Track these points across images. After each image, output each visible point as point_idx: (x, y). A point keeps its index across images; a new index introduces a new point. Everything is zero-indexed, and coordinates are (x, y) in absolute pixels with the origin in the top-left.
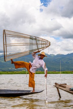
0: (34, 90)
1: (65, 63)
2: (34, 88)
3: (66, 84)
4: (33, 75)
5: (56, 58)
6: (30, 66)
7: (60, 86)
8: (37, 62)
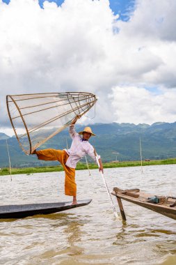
0: (75, 200)
1: (172, 140)
2: (75, 197)
3: (138, 190)
4: (72, 174)
5: (152, 132)
6: (66, 156)
7: (125, 193)
8: (78, 147)
